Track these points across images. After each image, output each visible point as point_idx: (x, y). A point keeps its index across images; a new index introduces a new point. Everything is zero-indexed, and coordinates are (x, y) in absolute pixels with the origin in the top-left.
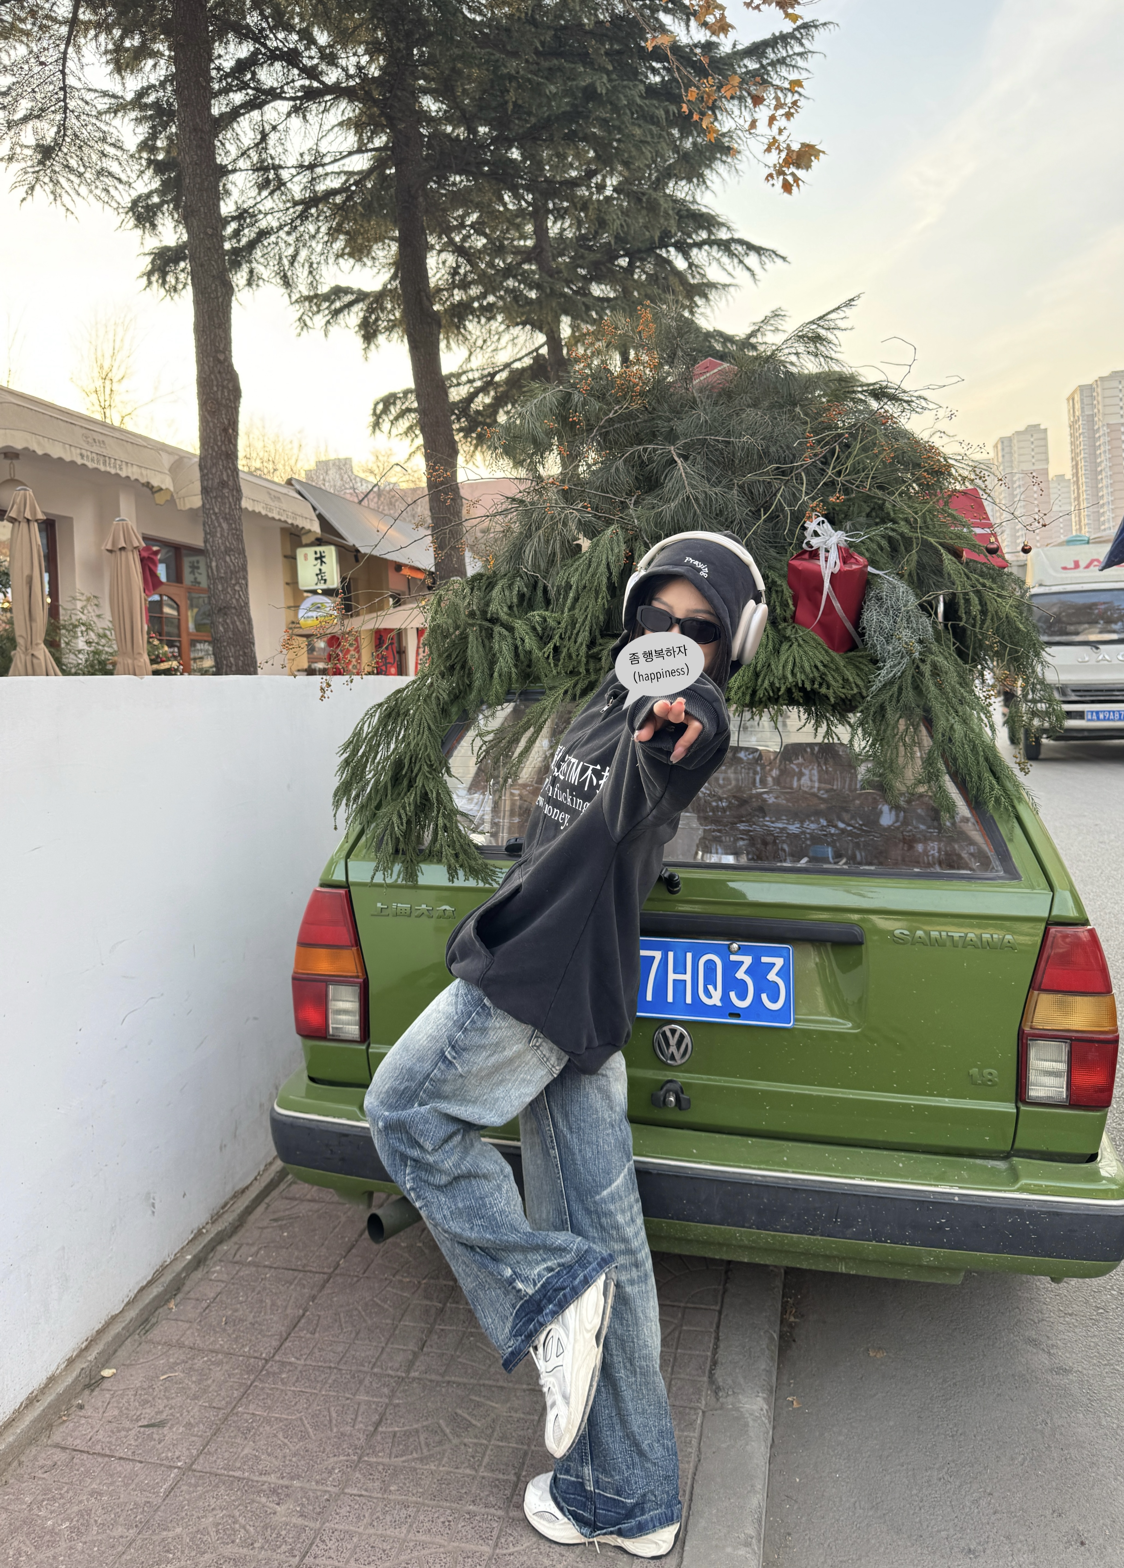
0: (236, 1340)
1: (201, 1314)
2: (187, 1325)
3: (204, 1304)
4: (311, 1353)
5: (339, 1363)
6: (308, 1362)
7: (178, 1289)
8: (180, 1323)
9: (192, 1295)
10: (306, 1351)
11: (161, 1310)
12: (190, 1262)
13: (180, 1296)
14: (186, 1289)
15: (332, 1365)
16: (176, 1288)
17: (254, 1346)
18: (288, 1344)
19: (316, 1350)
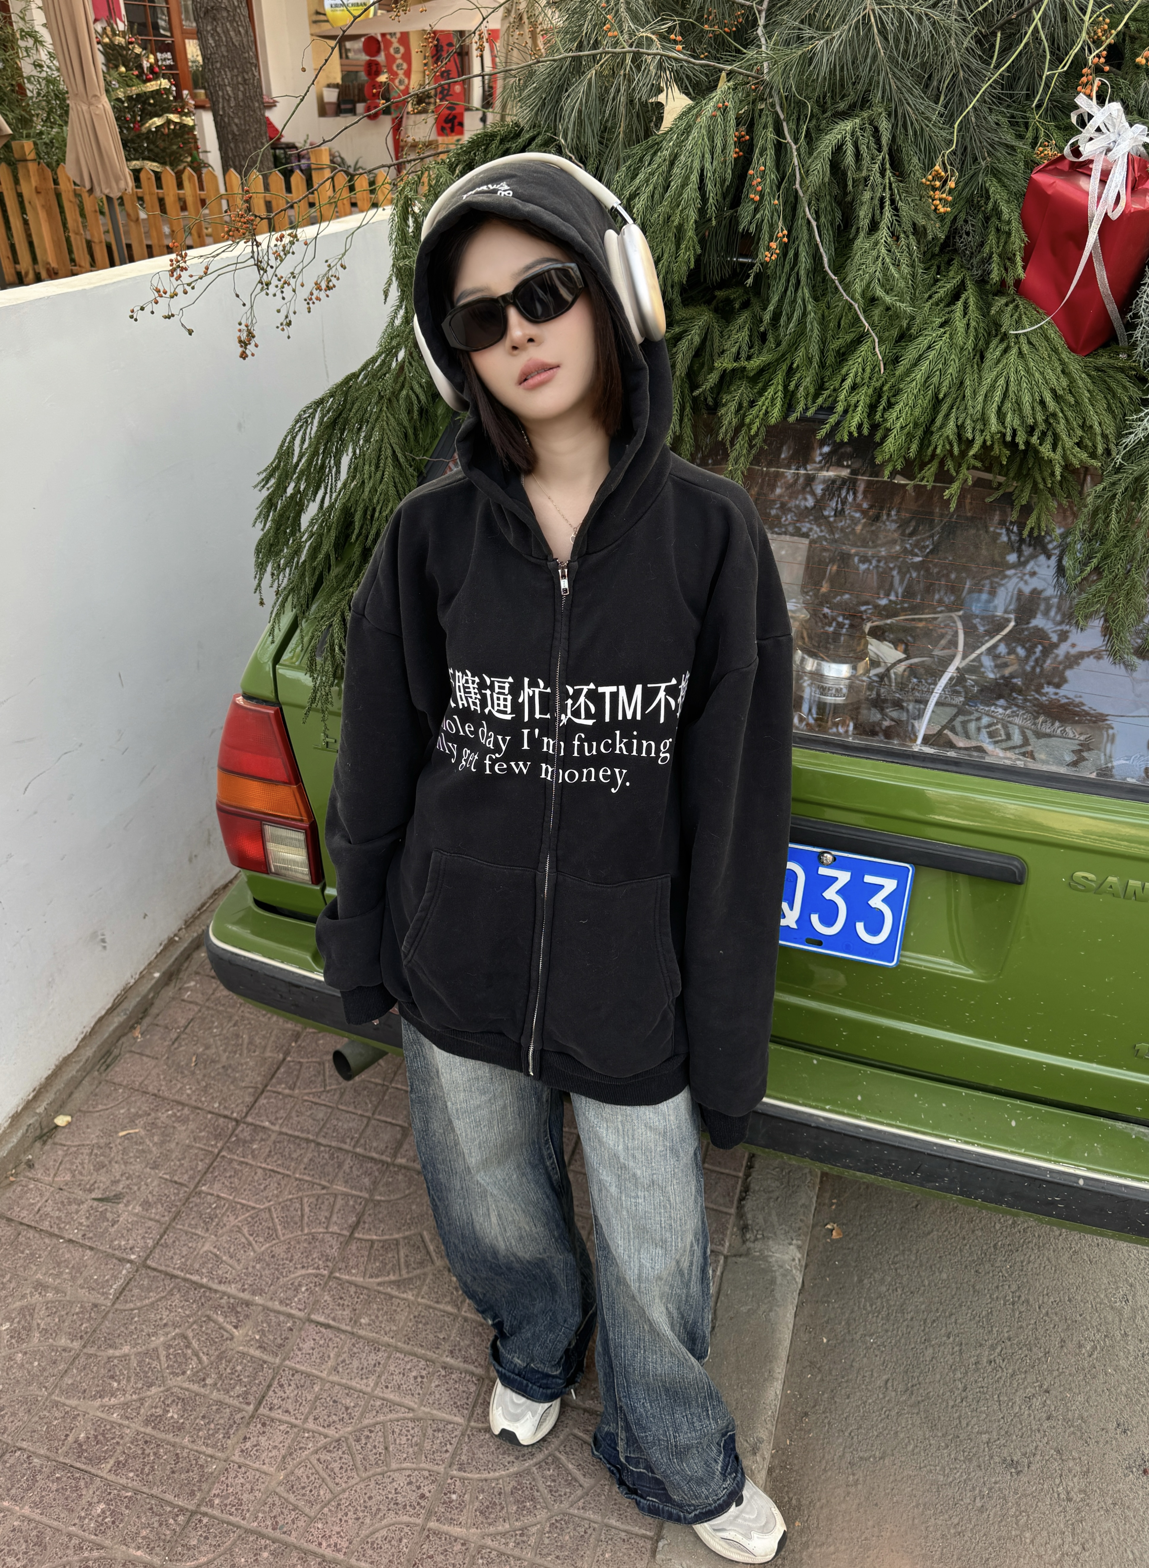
0: (205, 1089)
1: (169, 1047)
2: (154, 1062)
3: (173, 1035)
4: (288, 1117)
5: (317, 1134)
6: (284, 1130)
7: (145, 1012)
8: (144, 1058)
9: (161, 1021)
10: (282, 1113)
11: (123, 1039)
12: (160, 979)
13: (147, 1021)
14: (154, 1011)
15: (311, 1137)
16: (144, 1010)
17: (225, 1099)
18: (263, 1101)
19: (294, 1114)
